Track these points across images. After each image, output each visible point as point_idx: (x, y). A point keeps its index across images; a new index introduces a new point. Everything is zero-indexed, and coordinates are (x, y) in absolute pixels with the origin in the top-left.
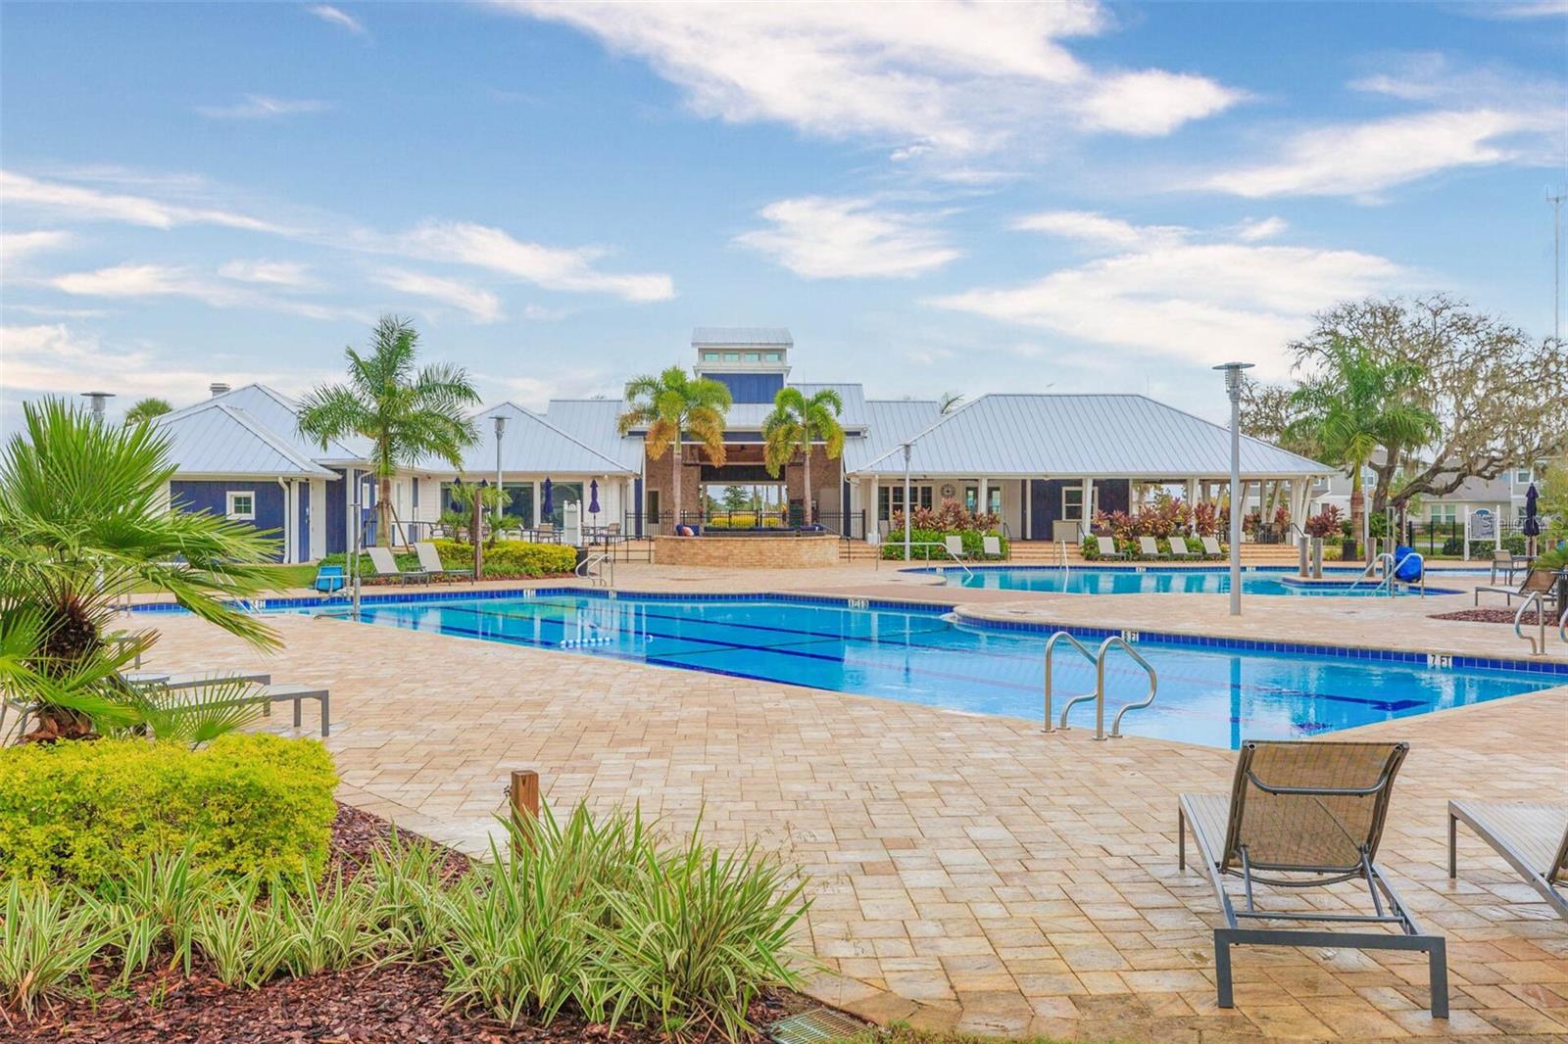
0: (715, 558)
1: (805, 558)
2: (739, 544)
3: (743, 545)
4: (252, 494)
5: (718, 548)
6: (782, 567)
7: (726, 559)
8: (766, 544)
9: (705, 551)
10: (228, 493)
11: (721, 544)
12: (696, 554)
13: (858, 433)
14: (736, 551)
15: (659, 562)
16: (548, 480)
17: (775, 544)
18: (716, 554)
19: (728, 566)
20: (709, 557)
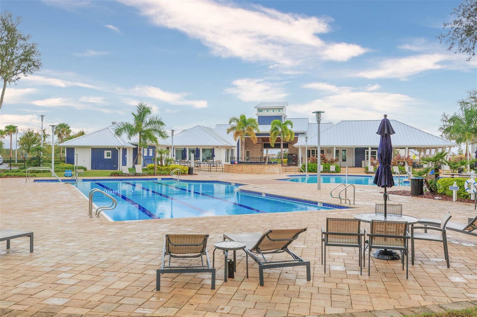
0: (239, 171)
1: (266, 171)
2: (246, 167)
3: (247, 167)
4: (110, 151)
5: (240, 168)
6: (258, 174)
7: (242, 171)
8: (254, 167)
9: (236, 168)
10: (105, 151)
11: (240, 167)
12: (234, 169)
13: (304, 133)
14: (244, 169)
15: (225, 172)
16: (197, 148)
17: (256, 167)
18: (239, 170)
19: (242, 173)
20: (237, 170)
